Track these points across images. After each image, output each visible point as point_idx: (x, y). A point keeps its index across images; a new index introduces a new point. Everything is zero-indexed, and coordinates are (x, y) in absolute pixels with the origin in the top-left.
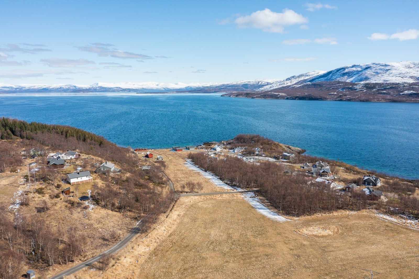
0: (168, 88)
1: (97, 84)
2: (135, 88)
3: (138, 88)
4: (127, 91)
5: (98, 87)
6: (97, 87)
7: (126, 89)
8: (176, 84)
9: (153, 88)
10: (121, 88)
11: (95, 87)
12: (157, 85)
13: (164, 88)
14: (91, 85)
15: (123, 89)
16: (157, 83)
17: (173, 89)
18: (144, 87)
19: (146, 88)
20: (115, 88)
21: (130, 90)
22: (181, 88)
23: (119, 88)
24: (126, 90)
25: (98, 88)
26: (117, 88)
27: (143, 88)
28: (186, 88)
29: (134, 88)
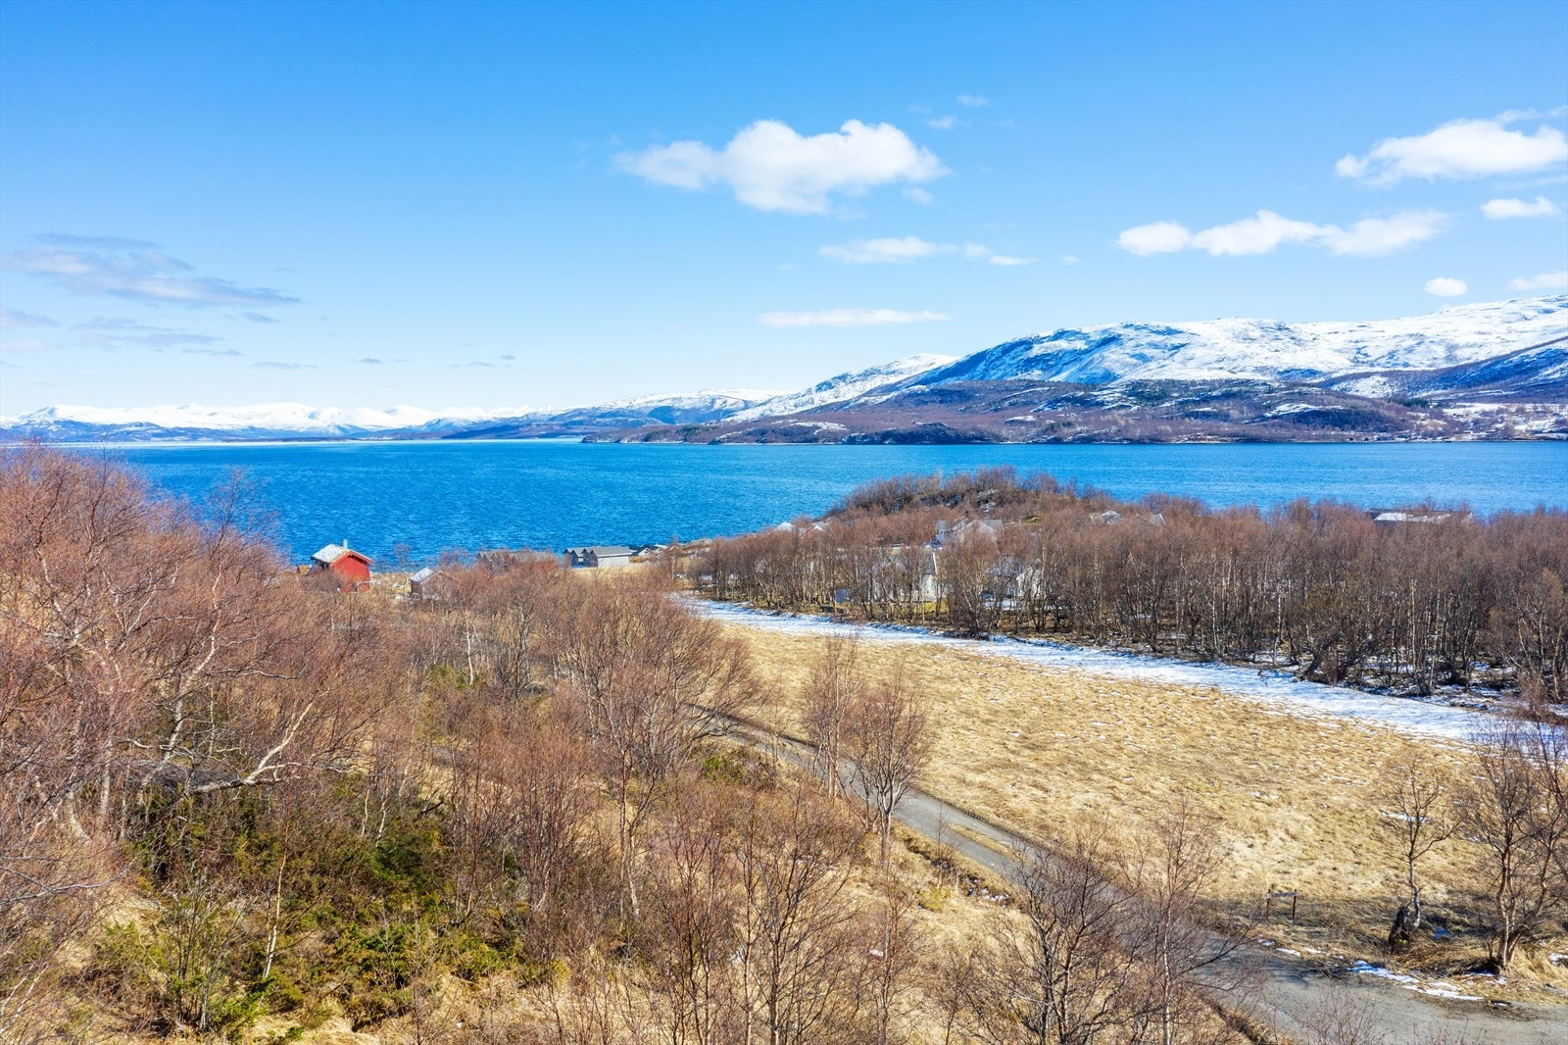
0: (356, 428)
1: (52, 412)
2: (219, 428)
3: (230, 428)
4: (184, 438)
5: (57, 422)
6: (50, 424)
7: (180, 429)
8: (388, 412)
9: (295, 429)
10: (158, 428)
11: (41, 424)
12: (312, 416)
13: (339, 427)
14: (23, 417)
15: (168, 430)
16: (310, 409)
17: (376, 429)
18: (257, 423)
19: (263, 426)
20: (131, 425)
21: (194, 433)
22: (410, 427)
23: (149, 424)
24: (181, 434)
25: (53, 428)
26: (141, 425)
27: (252, 428)
28: (429, 425)
29: (213, 427)
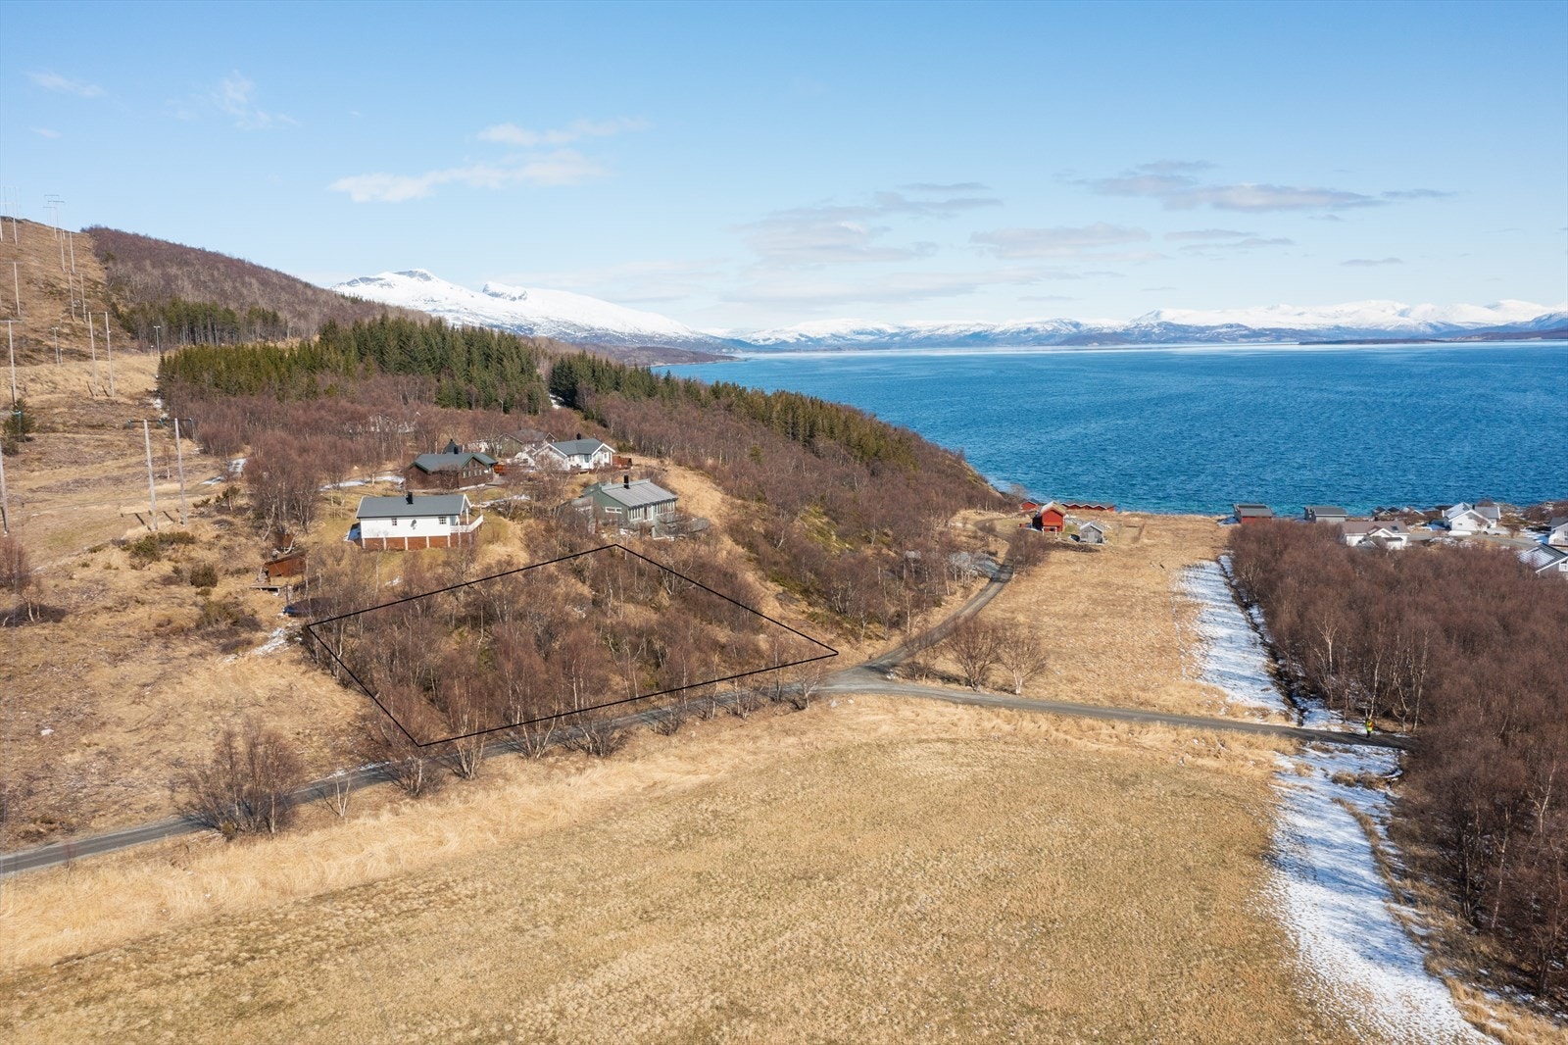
0: (1450, 325)
1: (1158, 315)
2: (1304, 328)
3: (1315, 327)
4: (1268, 338)
5: (1159, 325)
6: (1154, 327)
7: (1266, 330)
8: (1490, 307)
9: (1382, 327)
10: (1246, 328)
11: (1146, 326)
12: (1402, 314)
13: (1431, 325)
14: (1134, 320)
15: (1254, 331)
16: (1400, 307)
17: (1473, 327)
18: (1343, 322)
19: (1349, 325)
20: (1222, 327)
21: (1278, 335)
22: (1515, 323)
23: (1239, 326)
24: (1266, 335)
25: (1156, 330)
26: (1231, 326)
27: (1338, 328)
28: (1538, 321)
29: (1298, 327)
